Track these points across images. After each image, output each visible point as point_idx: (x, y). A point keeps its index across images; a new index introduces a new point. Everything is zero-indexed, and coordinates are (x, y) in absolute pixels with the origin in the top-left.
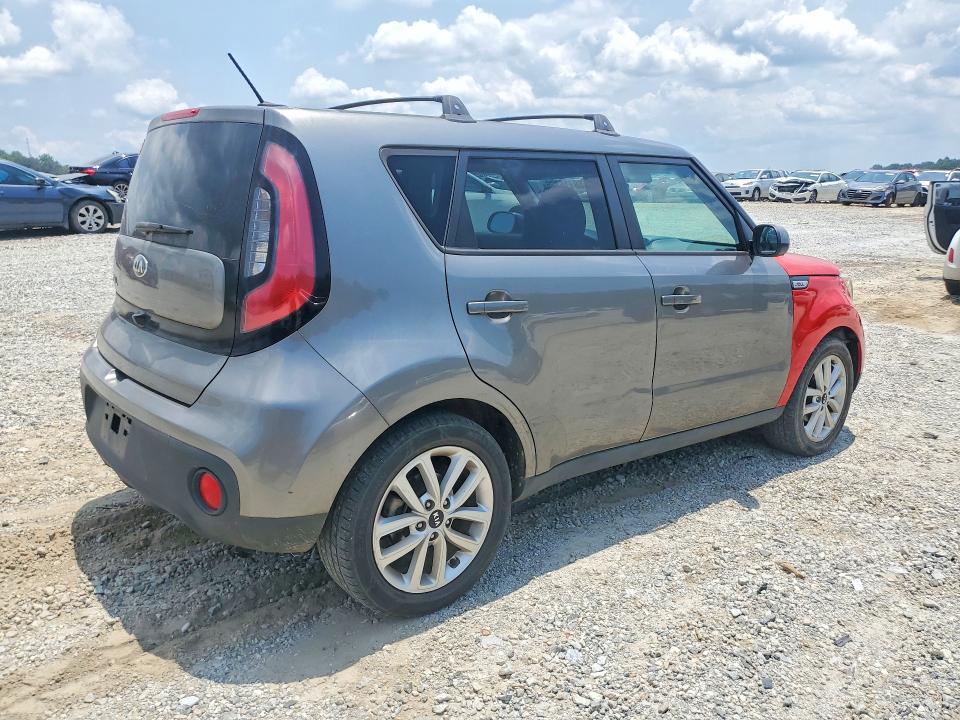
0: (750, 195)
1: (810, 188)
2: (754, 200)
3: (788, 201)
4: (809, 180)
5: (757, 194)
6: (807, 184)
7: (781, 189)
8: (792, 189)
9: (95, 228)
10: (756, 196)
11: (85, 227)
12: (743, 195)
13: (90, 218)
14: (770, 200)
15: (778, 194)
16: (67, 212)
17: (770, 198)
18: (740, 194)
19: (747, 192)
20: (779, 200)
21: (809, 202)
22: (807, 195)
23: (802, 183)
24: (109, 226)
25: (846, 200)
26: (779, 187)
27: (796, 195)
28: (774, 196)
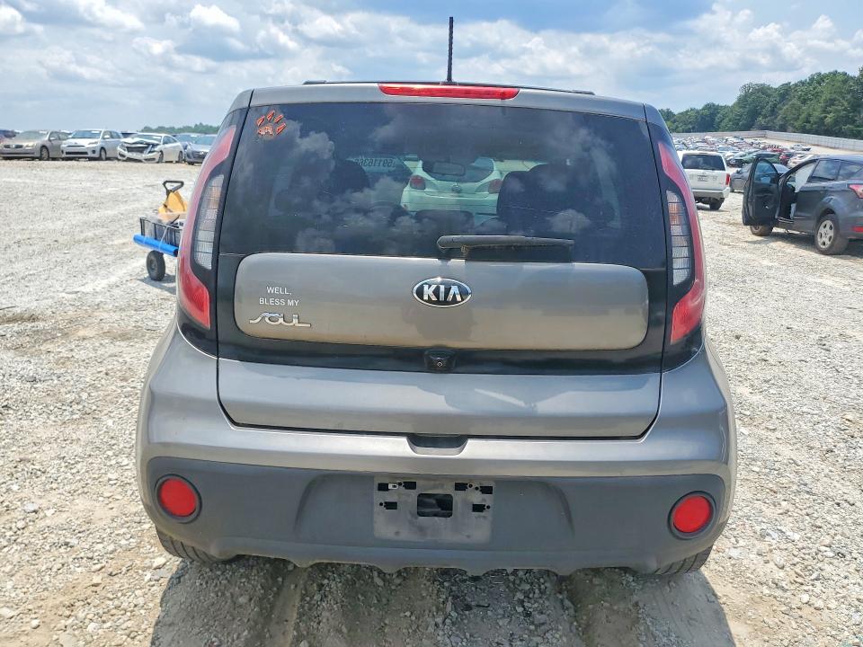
0: (96, 155)
1: (157, 149)
2: (102, 160)
3: (139, 161)
4: (156, 142)
5: (103, 153)
6: (154, 145)
7: (130, 149)
8: (141, 150)
10: (103, 157)
12: (90, 155)
14: (119, 160)
15: (128, 155)
17: (120, 158)
18: (86, 153)
19: (94, 152)
20: (130, 160)
21: (158, 162)
22: (156, 155)
23: (149, 144)
25: (191, 160)
26: (128, 148)
27: (145, 155)
28: (123, 156)
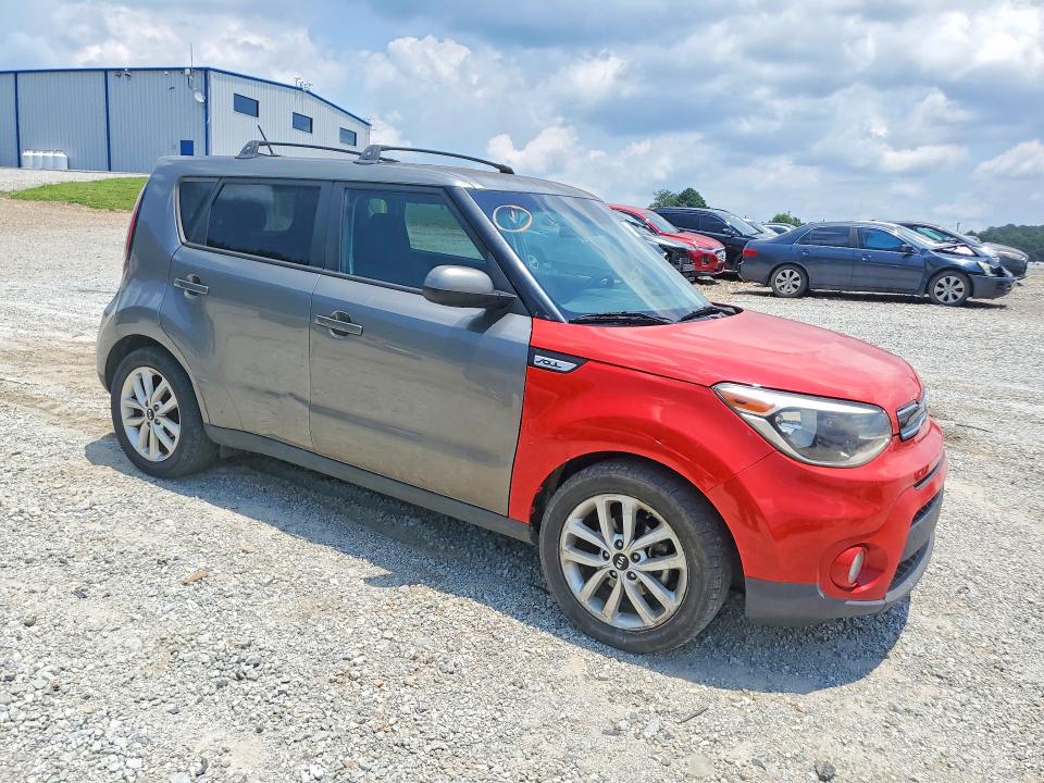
9: (951, 300)
11: (940, 298)
13: (949, 290)
16: (926, 280)
24: (970, 299)
